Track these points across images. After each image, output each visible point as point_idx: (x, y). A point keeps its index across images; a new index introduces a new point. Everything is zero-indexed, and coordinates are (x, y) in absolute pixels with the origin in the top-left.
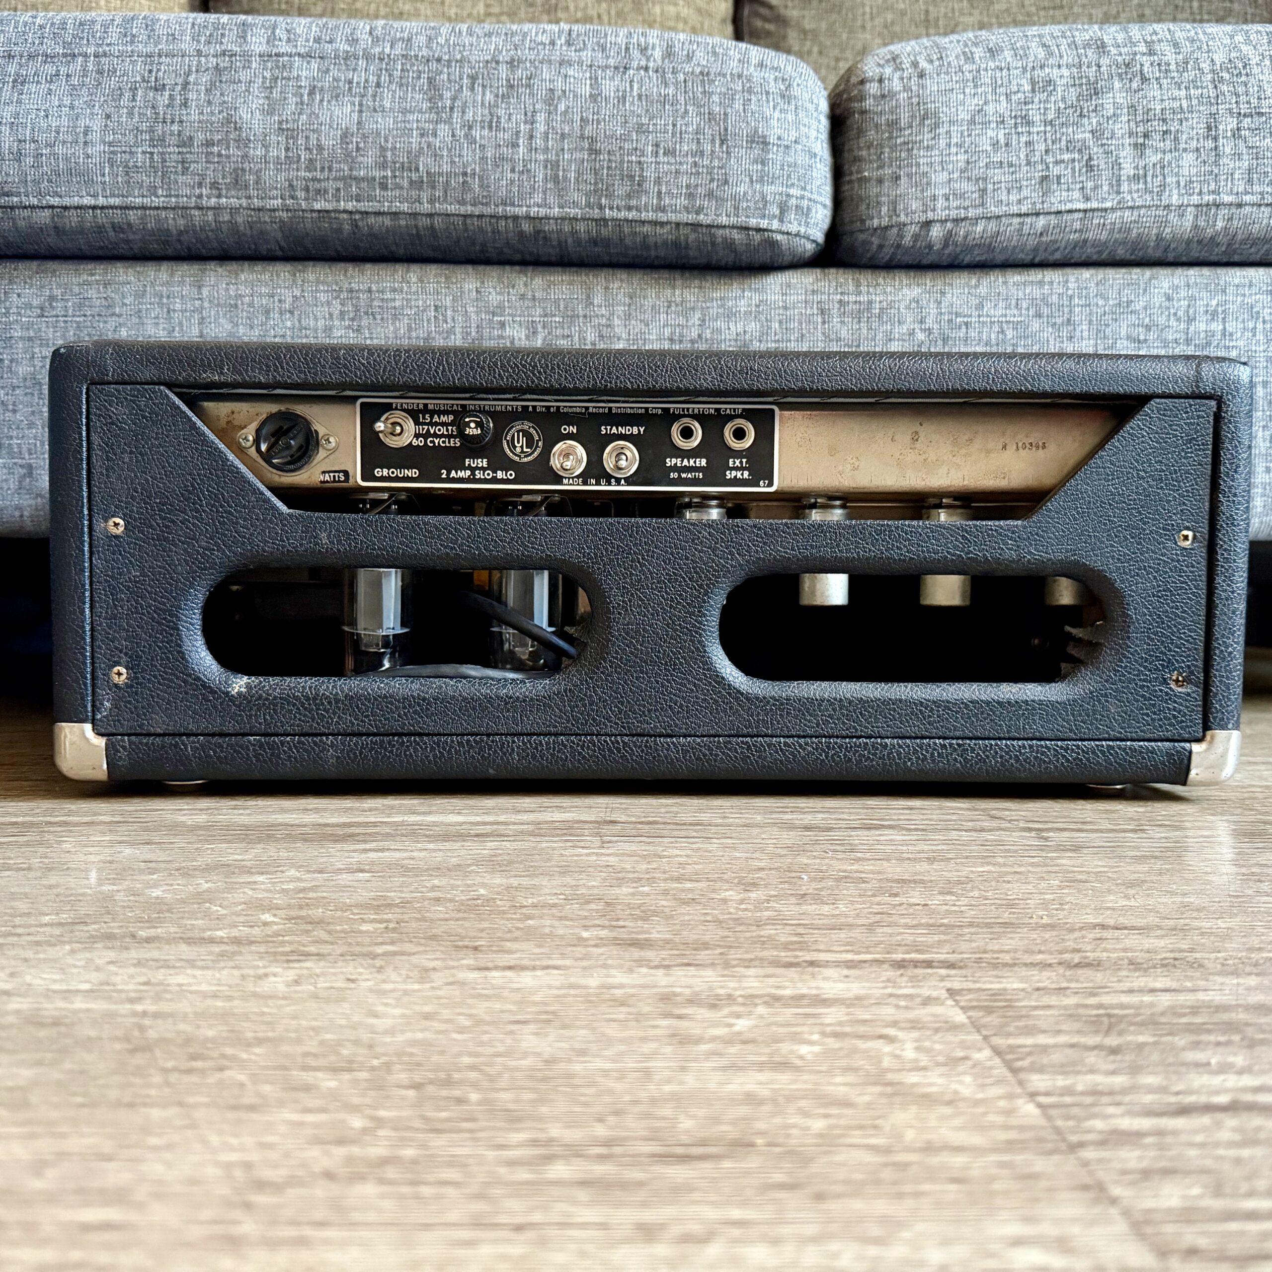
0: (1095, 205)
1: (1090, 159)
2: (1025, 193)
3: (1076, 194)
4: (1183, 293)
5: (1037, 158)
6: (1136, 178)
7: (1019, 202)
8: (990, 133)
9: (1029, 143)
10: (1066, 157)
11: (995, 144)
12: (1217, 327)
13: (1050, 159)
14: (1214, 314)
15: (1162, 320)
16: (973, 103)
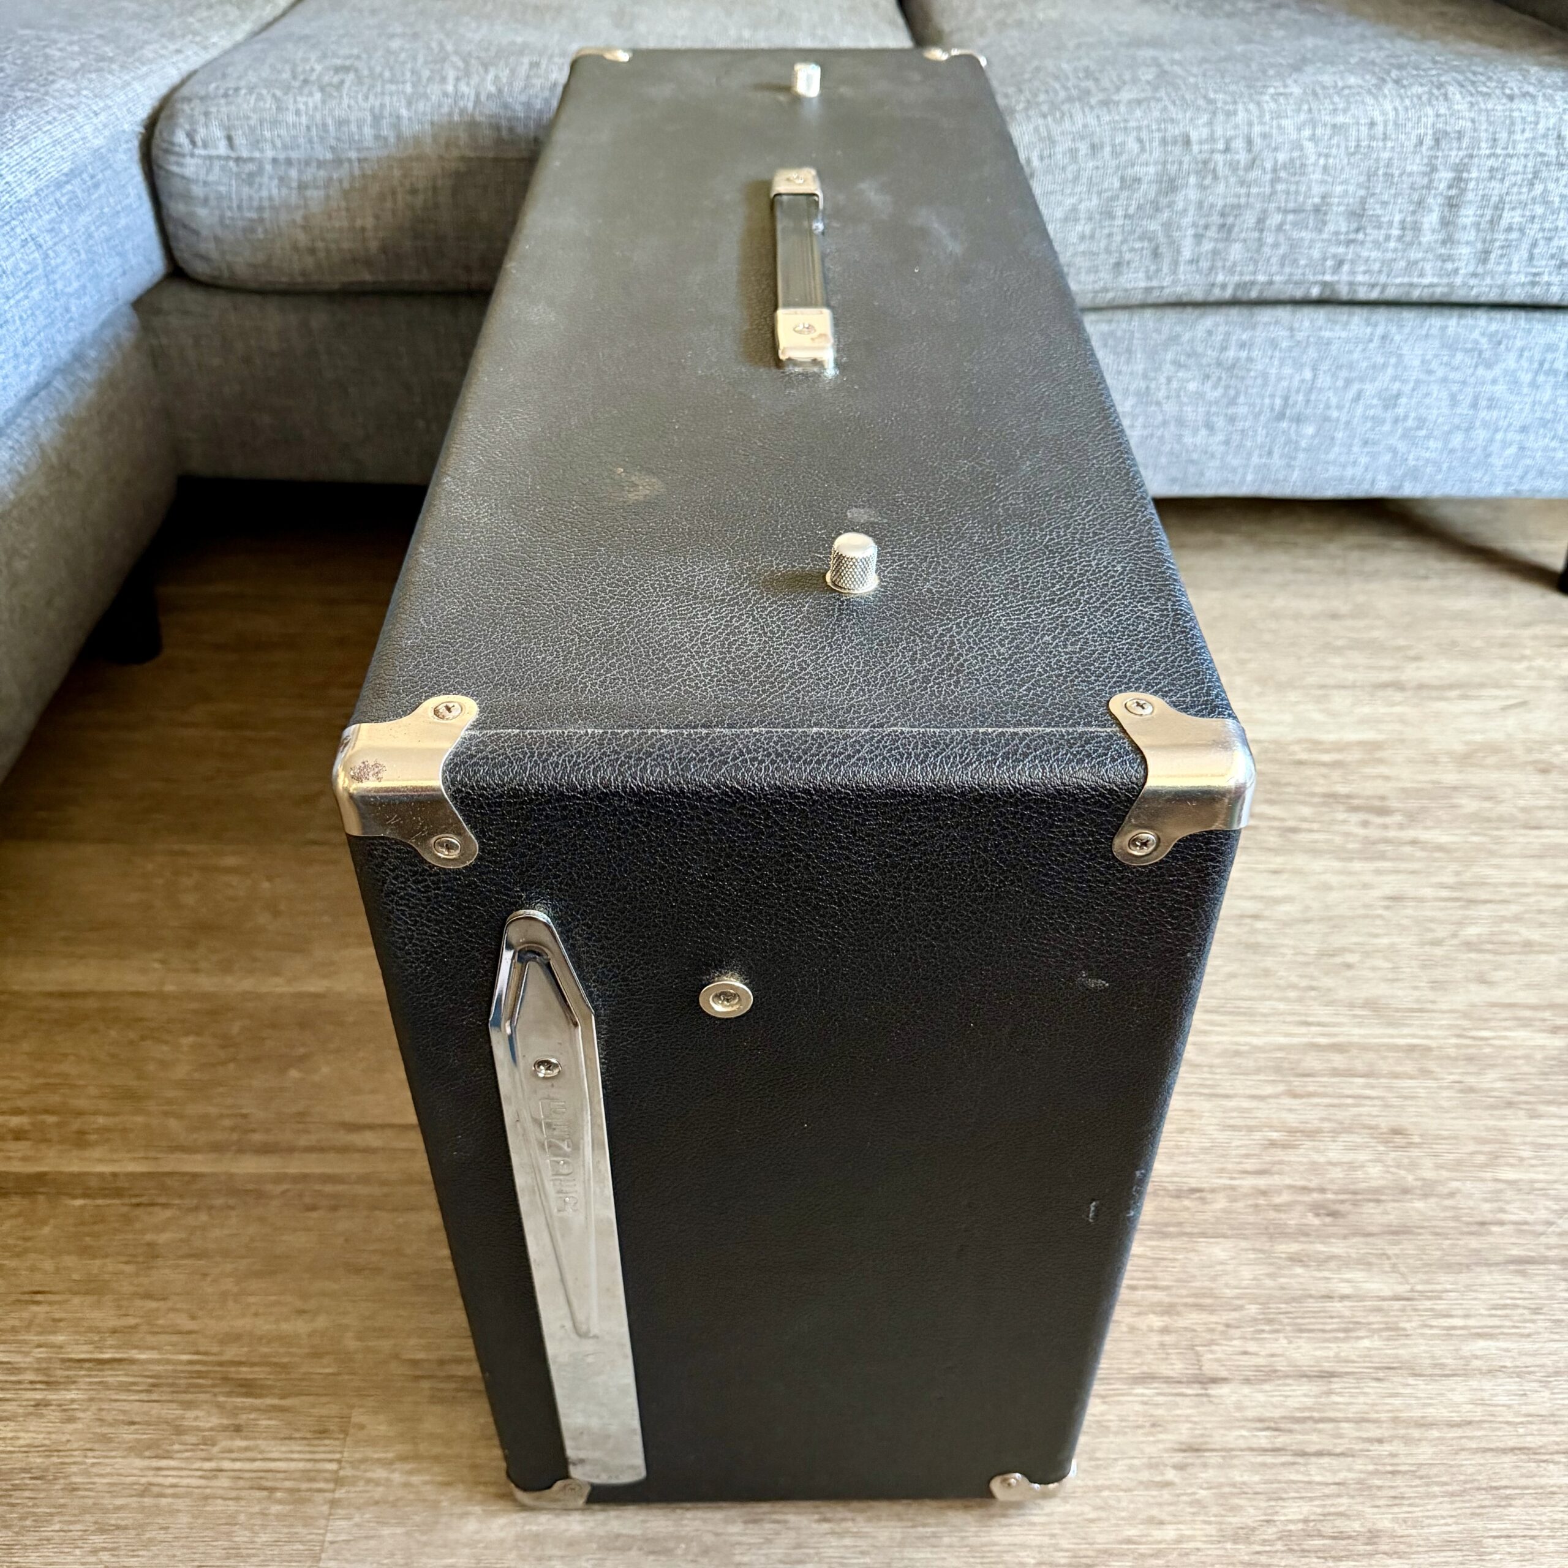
0: (1155, 283)
1: (1157, 248)
2: (1102, 275)
3: (1141, 275)
4: (1221, 329)
5: (1114, 247)
6: (1191, 262)
7: (1095, 282)
8: (1079, 228)
9: (1110, 235)
10: (1138, 245)
11: (1082, 238)
12: (1244, 354)
13: (1125, 248)
14: (1242, 345)
15: (1200, 349)
16: (1069, 202)
